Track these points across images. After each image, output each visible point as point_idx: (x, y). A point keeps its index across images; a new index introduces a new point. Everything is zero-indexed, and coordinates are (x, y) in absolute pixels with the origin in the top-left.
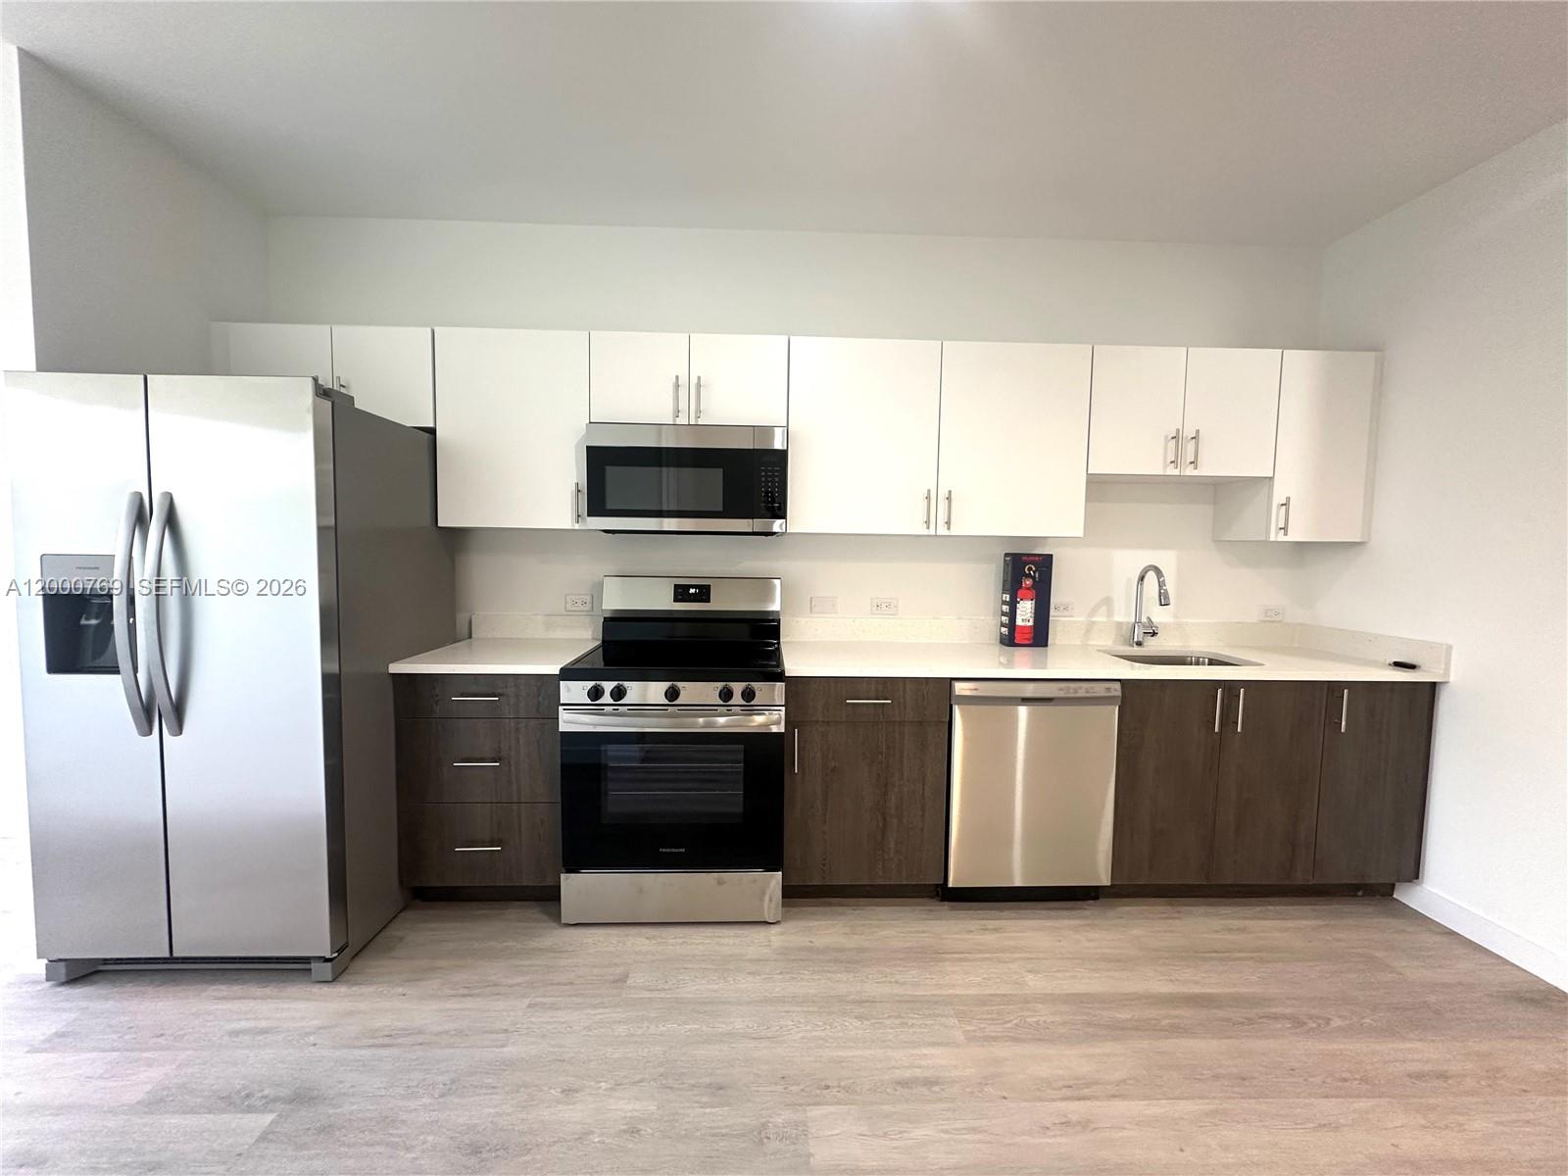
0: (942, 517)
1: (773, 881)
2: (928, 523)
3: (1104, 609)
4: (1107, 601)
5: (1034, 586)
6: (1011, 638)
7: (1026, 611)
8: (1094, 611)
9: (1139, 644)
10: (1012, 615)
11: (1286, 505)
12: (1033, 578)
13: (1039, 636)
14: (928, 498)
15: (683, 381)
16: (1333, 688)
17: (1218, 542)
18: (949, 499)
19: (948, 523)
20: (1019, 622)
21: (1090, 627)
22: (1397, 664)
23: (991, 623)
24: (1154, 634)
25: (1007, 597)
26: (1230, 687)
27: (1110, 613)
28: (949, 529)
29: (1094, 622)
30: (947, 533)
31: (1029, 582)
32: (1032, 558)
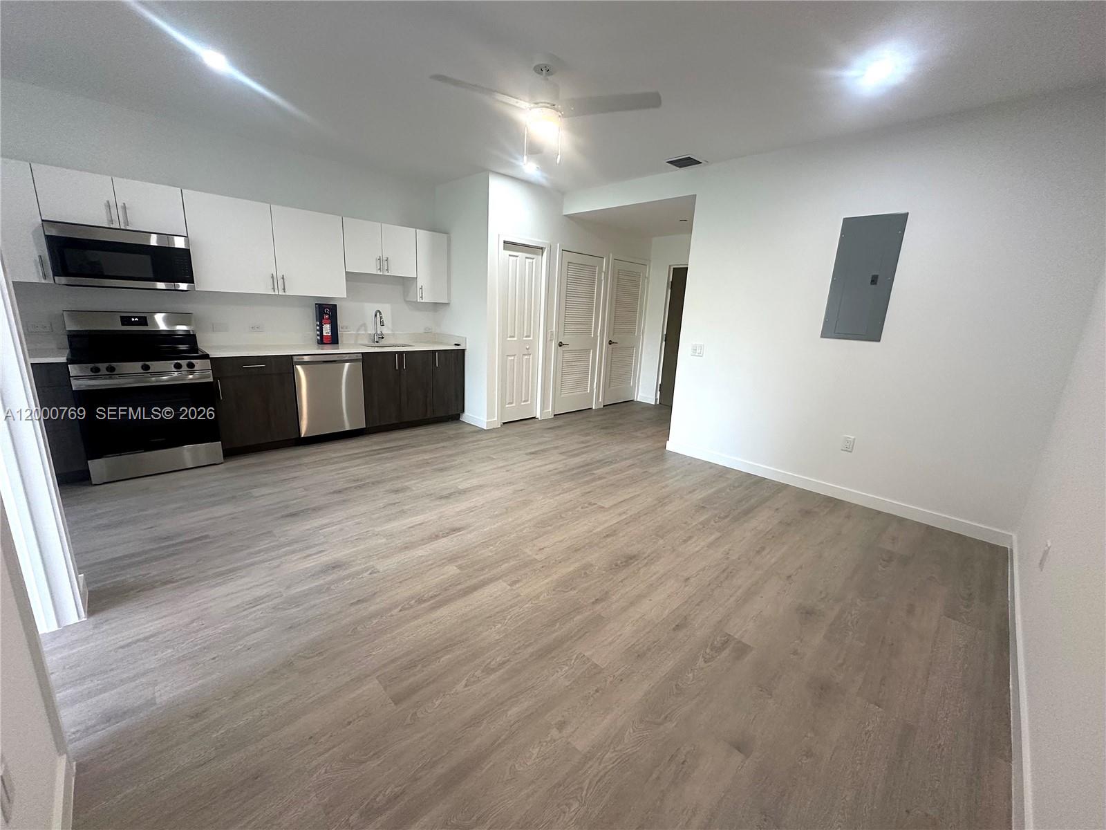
0: (281, 287)
1: (217, 446)
2: (274, 289)
3: (363, 328)
4: (364, 325)
5: (329, 318)
6: (322, 341)
7: (327, 329)
8: (358, 330)
9: (377, 342)
10: (321, 330)
11: (421, 288)
12: (329, 314)
13: (334, 339)
14: (272, 277)
15: (112, 203)
16: (434, 352)
17: (407, 302)
18: (283, 278)
19: (284, 289)
20: (324, 334)
21: (357, 336)
22: (456, 345)
23: (312, 335)
24: (383, 338)
25: (318, 323)
26: (400, 353)
27: (366, 330)
28: (285, 292)
29: (359, 334)
30: (284, 294)
31: (327, 316)
32: (328, 306)
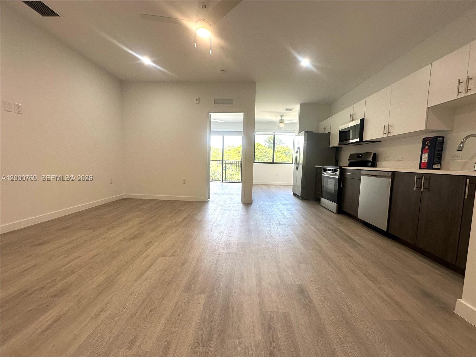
0: (389, 131)
2: (385, 133)
7: (425, 157)
10: (421, 158)
12: (428, 145)
15: (352, 114)
20: (423, 161)
31: (427, 147)
32: (429, 139)
